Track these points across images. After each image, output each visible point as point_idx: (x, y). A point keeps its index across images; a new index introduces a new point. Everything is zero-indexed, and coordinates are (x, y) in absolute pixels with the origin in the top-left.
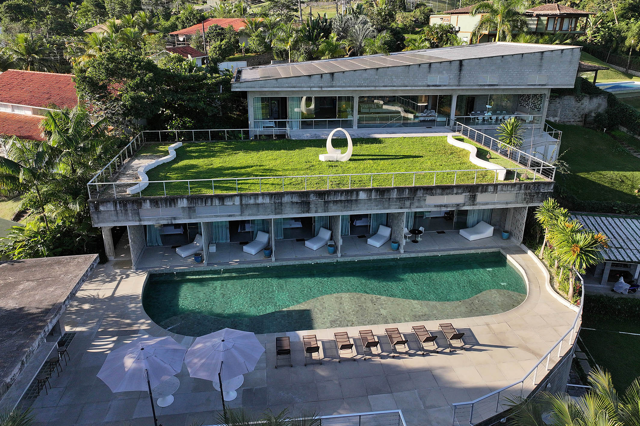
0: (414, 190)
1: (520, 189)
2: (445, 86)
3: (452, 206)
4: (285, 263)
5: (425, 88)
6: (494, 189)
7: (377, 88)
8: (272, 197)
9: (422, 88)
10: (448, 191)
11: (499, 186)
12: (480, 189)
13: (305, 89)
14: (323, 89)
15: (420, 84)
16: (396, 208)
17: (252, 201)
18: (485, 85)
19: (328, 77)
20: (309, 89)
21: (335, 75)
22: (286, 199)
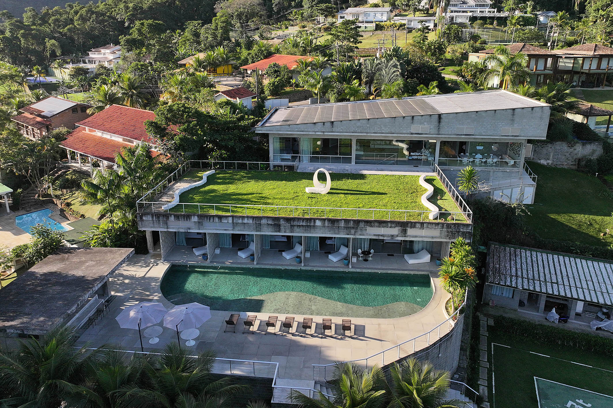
0: (357, 222)
1: (443, 227)
2: (426, 134)
3: (388, 236)
4: (263, 267)
5: (409, 135)
6: (421, 226)
7: (368, 134)
8: (254, 220)
9: (406, 135)
10: (384, 225)
11: (425, 224)
12: (409, 225)
13: (310, 133)
14: (325, 134)
15: (405, 132)
16: (344, 234)
17: (240, 221)
18: (461, 135)
19: (329, 124)
20: (314, 133)
21: (334, 123)
22: (264, 221)
